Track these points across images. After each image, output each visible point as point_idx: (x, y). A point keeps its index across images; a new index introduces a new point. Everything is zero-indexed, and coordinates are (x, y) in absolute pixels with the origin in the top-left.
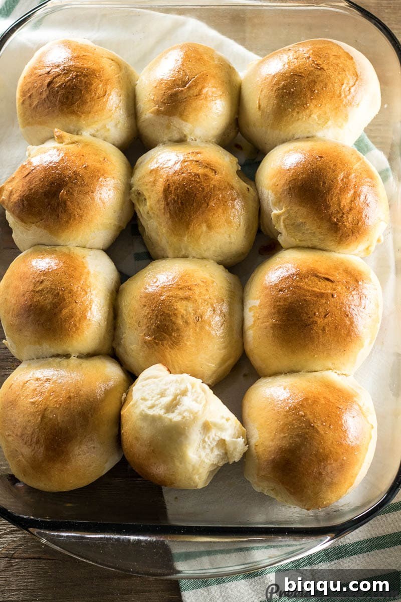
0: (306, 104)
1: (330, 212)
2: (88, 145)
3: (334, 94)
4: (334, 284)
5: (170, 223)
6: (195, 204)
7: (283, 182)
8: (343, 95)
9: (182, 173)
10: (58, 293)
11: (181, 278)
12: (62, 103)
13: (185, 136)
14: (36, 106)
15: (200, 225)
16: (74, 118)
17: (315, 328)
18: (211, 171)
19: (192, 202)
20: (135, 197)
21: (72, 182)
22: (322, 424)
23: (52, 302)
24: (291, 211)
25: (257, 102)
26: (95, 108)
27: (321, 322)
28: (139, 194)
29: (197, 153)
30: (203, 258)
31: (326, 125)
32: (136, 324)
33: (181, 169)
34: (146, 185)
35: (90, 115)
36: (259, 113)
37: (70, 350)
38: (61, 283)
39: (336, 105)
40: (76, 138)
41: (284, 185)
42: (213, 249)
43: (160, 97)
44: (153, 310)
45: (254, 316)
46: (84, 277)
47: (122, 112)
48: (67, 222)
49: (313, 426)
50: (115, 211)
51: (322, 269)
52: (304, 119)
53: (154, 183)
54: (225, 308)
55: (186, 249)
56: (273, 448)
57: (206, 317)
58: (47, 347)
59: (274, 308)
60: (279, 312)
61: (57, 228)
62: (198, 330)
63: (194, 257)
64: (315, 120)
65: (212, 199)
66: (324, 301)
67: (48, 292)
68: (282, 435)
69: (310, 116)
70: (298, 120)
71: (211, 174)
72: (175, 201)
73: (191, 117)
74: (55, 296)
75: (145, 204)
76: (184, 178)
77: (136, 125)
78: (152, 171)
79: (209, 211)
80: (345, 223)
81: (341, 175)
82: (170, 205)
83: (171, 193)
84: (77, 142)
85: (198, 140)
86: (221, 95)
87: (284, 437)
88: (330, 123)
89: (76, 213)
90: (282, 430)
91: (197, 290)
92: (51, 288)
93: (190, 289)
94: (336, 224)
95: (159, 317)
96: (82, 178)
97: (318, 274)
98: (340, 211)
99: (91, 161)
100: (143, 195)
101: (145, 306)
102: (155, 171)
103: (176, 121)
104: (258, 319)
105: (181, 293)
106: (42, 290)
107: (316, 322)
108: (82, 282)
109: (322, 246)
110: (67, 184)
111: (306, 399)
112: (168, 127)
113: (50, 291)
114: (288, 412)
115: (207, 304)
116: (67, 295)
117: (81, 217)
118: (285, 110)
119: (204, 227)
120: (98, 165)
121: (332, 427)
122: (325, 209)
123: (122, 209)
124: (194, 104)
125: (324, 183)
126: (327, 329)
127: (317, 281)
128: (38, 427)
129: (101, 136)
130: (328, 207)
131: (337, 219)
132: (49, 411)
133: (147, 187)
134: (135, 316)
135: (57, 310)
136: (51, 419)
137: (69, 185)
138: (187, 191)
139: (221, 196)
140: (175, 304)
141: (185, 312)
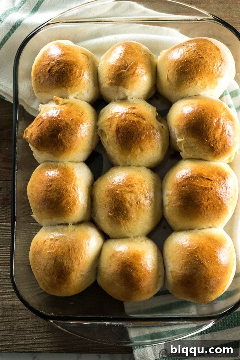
0: (194, 78)
1: (209, 141)
2: (72, 105)
3: (209, 72)
4: (212, 182)
5: (120, 148)
6: (133, 138)
7: (183, 124)
8: (214, 72)
9: (126, 121)
10: (60, 192)
11: (127, 180)
12: (57, 81)
13: (127, 96)
14: (43, 83)
15: (137, 150)
16: (64, 89)
17: (202, 207)
18: (142, 119)
19: (132, 138)
20: (100, 133)
21: (65, 129)
22: (207, 262)
23: (57, 197)
24: (188, 140)
25: (167, 77)
26: (76, 83)
27: (205, 203)
28: (102, 131)
29: (134, 108)
30: (139, 166)
31: (205, 89)
32: (104, 206)
33: (125, 118)
34: (106, 127)
35: (73, 87)
36: (168, 83)
37: (68, 221)
38: (61, 186)
39: (211, 78)
40: (66, 101)
41: (183, 126)
42: (144, 161)
43: (112, 76)
44: (112, 199)
45: (169, 200)
46: (74, 181)
47: (90, 84)
48: (63, 150)
49: (202, 263)
50: (89, 142)
51: (205, 174)
52: (193, 86)
53: (110, 126)
54: (152, 195)
55: (130, 162)
56: (181, 274)
57: (142, 201)
58: (55, 220)
59: (180, 196)
60: (182, 198)
61: (57, 153)
62: (137, 209)
63: (134, 166)
64: (199, 86)
65: (143, 135)
66: (207, 192)
67: (54, 191)
68: (186, 268)
69: (196, 84)
70: (190, 86)
71: (142, 121)
72: (122, 137)
73: (130, 87)
74: (58, 193)
75: (106, 137)
76: (127, 124)
77: (99, 90)
78: (109, 119)
79: (142, 141)
80: (218, 147)
81: (215, 121)
82: (120, 138)
83: (120, 132)
84: (66, 103)
85: (134, 98)
86: (146, 73)
87: (187, 269)
88: (207, 87)
89: (68, 146)
90: (185, 265)
91: (136, 187)
92: (56, 189)
93: (133, 186)
94: (213, 147)
95: (116, 203)
96: (70, 126)
97: (204, 177)
98: (215, 140)
99: (74, 116)
100: (105, 132)
101: (108, 196)
102: (110, 119)
103: (121, 89)
104: (171, 201)
105: (127, 189)
106: (51, 190)
107: (203, 204)
108: (72, 185)
109: (205, 158)
110: (62, 130)
111: (198, 248)
112: (117, 92)
113: (56, 190)
114: (188, 255)
115: (142, 194)
116: (65, 192)
117: (70, 147)
118: (183, 81)
119: (139, 151)
120: (78, 117)
121: (212, 263)
122: (207, 139)
123: (93, 140)
124: (131, 79)
125: (206, 125)
126: (209, 207)
127: (203, 180)
128: (53, 266)
129: (80, 98)
130: (208, 138)
131: (213, 145)
132: (59, 257)
133: (106, 128)
134: (103, 202)
135: (60, 201)
136: (59, 262)
137: (63, 130)
138: (129, 131)
139: (147, 133)
140: (125, 195)
141: (130, 200)
